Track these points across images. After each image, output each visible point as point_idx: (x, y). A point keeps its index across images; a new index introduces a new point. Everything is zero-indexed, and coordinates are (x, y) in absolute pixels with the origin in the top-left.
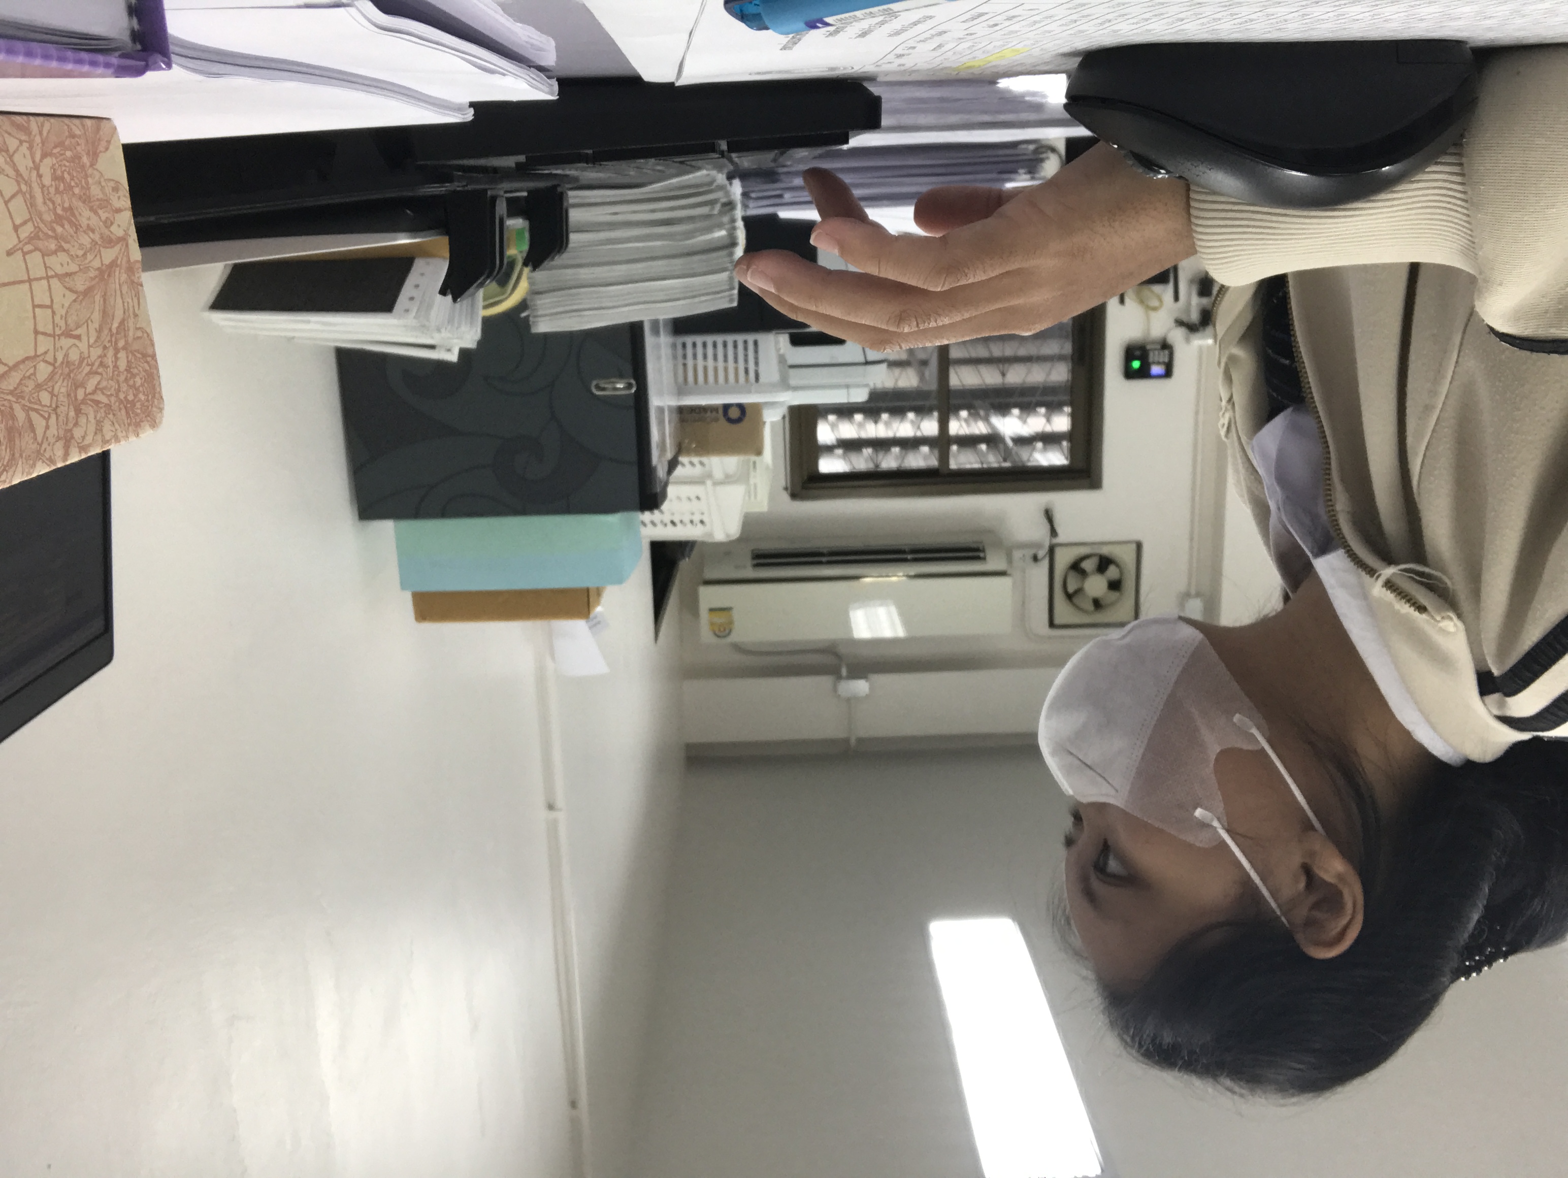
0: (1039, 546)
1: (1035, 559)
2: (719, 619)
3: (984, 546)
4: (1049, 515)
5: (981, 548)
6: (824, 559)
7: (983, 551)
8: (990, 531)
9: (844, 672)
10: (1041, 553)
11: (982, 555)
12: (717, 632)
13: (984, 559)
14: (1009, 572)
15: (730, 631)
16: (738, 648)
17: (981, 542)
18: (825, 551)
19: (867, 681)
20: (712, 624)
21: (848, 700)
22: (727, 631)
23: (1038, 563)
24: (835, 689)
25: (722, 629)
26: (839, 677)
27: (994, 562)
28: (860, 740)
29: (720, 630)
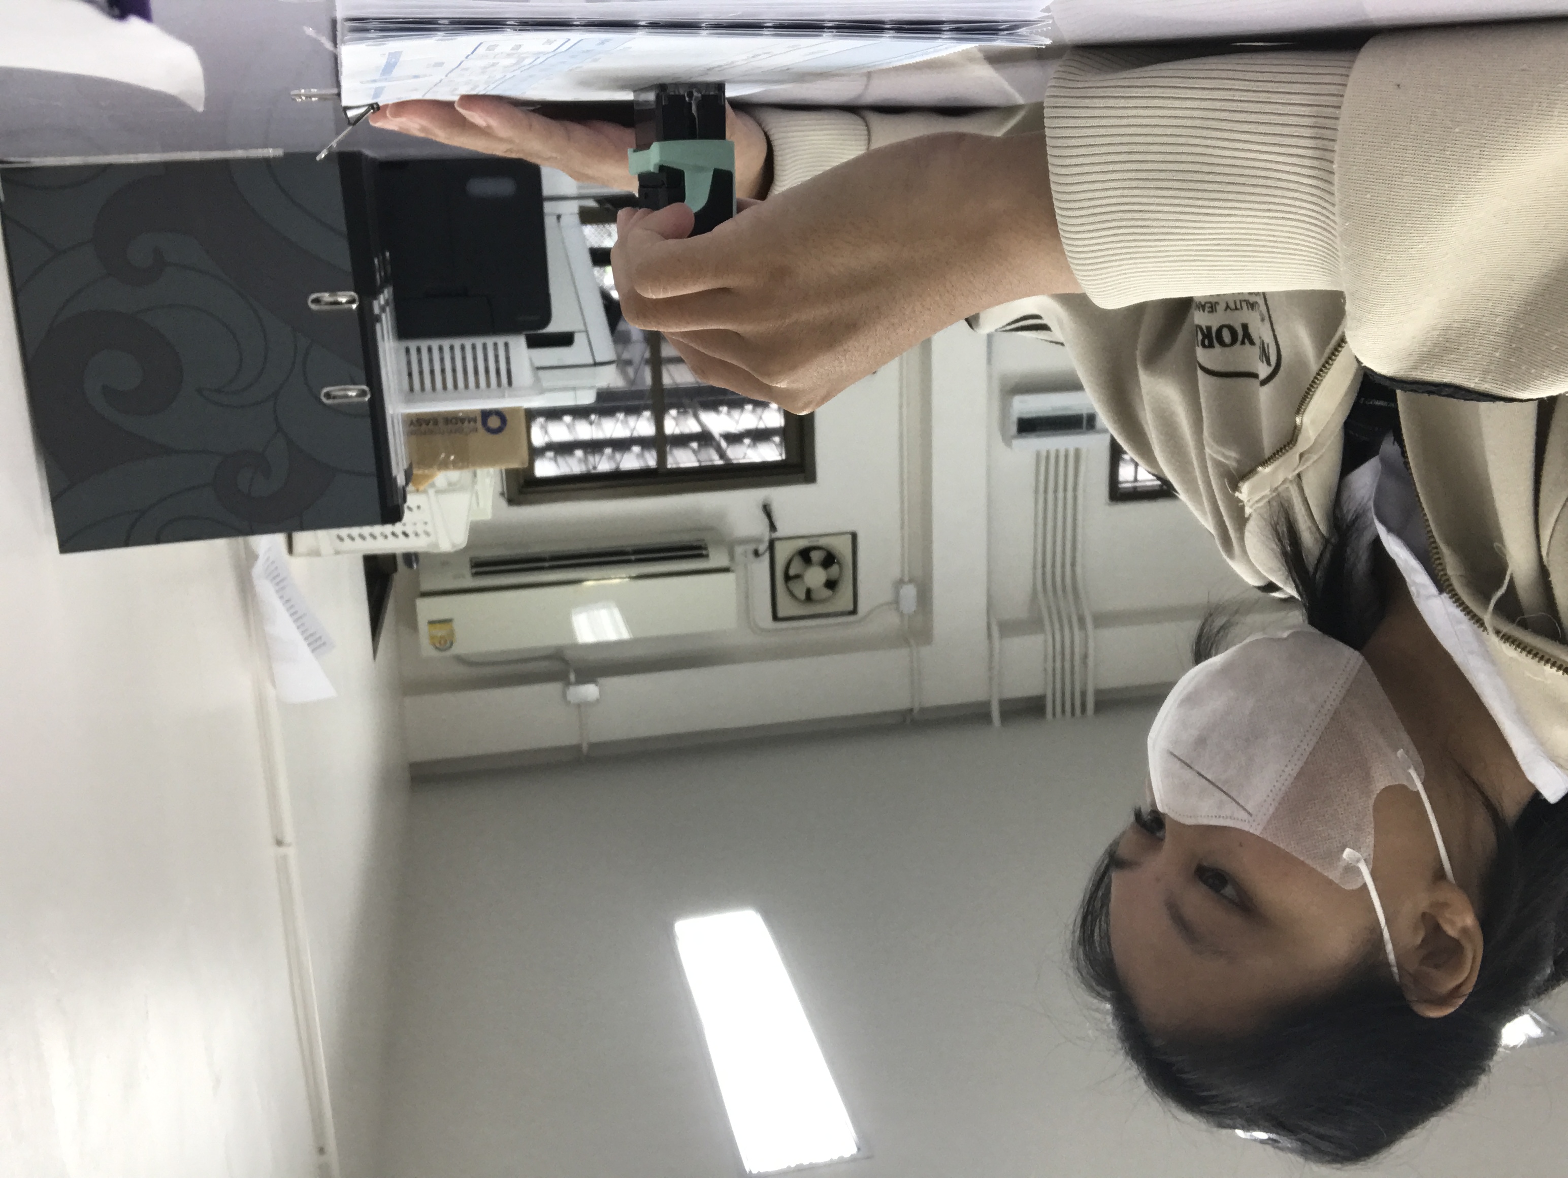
0: (759, 540)
1: (756, 553)
2: (440, 631)
3: (706, 545)
4: (767, 510)
5: (702, 544)
6: (546, 564)
7: (706, 549)
8: (710, 529)
9: (572, 677)
10: (763, 547)
11: (704, 552)
12: (438, 645)
13: (707, 556)
14: (733, 568)
15: (452, 644)
16: (461, 660)
17: (703, 540)
18: (547, 556)
19: (597, 685)
20: (432, 638)
21: (579, 706)
22: (448, 644)
23: (761, 558)
24: (564, 695)
25: (442, 642)
26: (568, 684)
27: (717, 559)
28: (593, 746)
29: (440, 643)
